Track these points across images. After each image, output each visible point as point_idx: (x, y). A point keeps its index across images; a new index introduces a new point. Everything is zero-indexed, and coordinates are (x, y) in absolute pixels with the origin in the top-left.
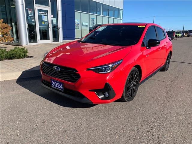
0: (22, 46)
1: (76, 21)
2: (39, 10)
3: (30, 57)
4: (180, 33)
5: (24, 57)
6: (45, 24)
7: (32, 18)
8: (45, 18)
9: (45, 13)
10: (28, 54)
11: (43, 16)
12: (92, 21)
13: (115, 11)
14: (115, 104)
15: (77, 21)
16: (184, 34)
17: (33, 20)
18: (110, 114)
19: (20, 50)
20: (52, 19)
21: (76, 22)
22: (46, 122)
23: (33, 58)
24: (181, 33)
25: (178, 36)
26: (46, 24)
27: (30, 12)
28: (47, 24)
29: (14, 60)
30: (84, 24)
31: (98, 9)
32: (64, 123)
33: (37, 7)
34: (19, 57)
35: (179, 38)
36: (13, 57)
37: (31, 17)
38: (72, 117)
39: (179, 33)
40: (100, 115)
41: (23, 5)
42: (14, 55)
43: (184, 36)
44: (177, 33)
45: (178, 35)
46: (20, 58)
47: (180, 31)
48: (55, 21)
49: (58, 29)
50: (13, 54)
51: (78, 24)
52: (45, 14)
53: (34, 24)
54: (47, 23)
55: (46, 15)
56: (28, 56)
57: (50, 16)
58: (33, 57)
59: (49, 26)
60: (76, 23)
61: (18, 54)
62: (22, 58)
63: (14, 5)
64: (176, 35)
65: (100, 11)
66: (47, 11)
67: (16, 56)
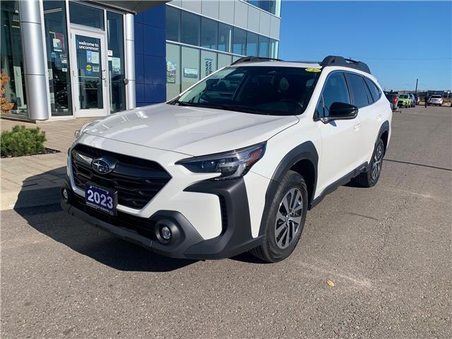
0: (34, 122)
1: (169, 64)
2: (79, 38)
3: (51, 151)
4: (409, 97)
5: (37, 153)
6: (94, 71)
7: (61, 56)
8: (93, 58)
9: (93, 45)
10: (45, 145)
11: (88, 53)
12: (207, 65)
13: (261, 44)
14: (254, 280)
15: (171, 65)
16: (417, 100)
17: (65, 61)
18: (239, 308)
19: (26, 134)
20: (110, 59)
21: (168, 68)
22: (74, 330)
23: (58, 153)
24: (411, 96)
25: (404, 104)
26: (96, 70)
27: (56, 42)
28: (98, 71)
29: (9, 159)
30: (187, 71)
31: (222, 39)
32: (119, 333)
33: (74, 30)
34: (24, 152)
35: (406, 107)
36: (9, 151)
37: (58, 53)
38: (142, 317)
39: (406, 97)
40: (213, 309)
41: (40, 24)
42: (9, 147)
43: (417, 104)
44: (401, 97)
45: (405, 101)
46: (25, 154)
47: (410, 93)
48: (117, 63)
49: (125, 84)
50: (7, 145)
51: (174, 72)
52: (95, 47)
53: (64, 70)
54: (98, 68)
55: (96, 49)
56: (46, 149)
57: (107, 53)
58: (58, 151)
59: (104, 77)
60: (168, 70)
61: (20, 144)
62: (31, 154)
63: (18, 24)
64: (399, 102)
65: (226, 43)
66: (97, 41)
67: (16, 149)
